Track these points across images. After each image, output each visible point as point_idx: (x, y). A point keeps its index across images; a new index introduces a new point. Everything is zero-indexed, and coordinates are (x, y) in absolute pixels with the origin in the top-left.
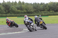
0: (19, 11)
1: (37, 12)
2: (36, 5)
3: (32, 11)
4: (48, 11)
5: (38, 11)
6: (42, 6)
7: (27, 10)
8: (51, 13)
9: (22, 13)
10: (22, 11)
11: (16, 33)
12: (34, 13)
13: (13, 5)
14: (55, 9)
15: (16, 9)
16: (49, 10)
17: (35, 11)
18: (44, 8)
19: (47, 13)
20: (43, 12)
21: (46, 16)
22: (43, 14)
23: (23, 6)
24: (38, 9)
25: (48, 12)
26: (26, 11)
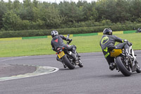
0: (26, 22)
1: (71, 23)
2: (66, 6)
3: (58, 21)
4: (96, 21)
5: (72, 21)
6: (81, 8)
7: (44, 19)
8: (104, 25)
9: (32, 27)
10: (34, 23)
11: (19, 76)
12: (63, 26)
13: (10, 9)
14: (114, 16)
15: (19, 19)
16: (98, 19)
17: (65, 23)
18: (85, 14)
19: (95, 26)
20: (83, 23)
21: (92, 32)
22: (85, 28)
23: (34, 9)
24: (71, 17)
25: (97, 23)
26: (44, 22)
